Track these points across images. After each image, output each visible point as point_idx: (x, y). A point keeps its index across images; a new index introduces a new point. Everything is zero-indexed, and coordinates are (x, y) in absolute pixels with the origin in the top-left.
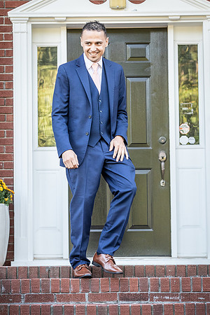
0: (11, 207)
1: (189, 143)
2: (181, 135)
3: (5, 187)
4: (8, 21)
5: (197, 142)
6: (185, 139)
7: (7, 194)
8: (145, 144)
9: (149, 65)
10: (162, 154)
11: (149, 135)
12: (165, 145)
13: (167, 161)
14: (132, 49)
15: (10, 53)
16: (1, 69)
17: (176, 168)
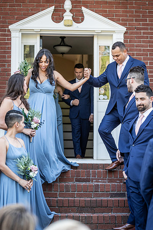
1: (104, 99)
2: (100, 94)
4: (9, 31)
5: (108, 99)
6: (102, 97)
15: (10, 48)
16: (4, 57)
17: (98, 112)
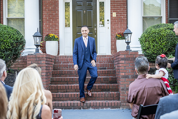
0: (59, 42)
2: (100, 24)
3: (57, 37)
5: (104, 26)
6: (101, 25)
7: (58, 39)
8: (91, 27)
9: (92, 7)
10: (95, 29)
11: (92, 24)
12: (96, 27)
13: (97, 30)
14: (88, 3)
15: (58, 4)
16: (56, 8)
17: (99, 32)
